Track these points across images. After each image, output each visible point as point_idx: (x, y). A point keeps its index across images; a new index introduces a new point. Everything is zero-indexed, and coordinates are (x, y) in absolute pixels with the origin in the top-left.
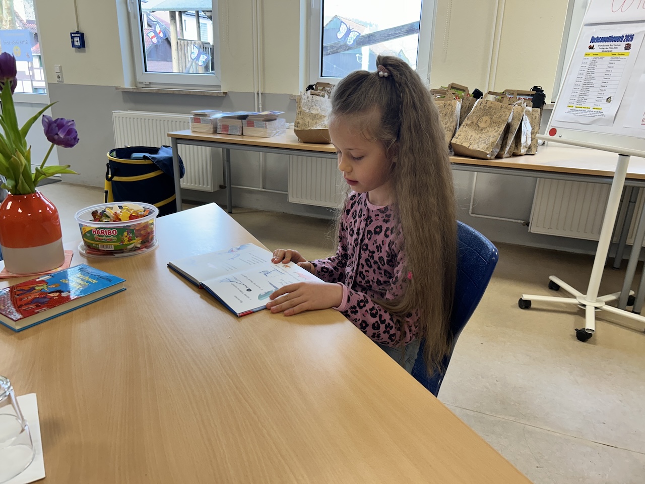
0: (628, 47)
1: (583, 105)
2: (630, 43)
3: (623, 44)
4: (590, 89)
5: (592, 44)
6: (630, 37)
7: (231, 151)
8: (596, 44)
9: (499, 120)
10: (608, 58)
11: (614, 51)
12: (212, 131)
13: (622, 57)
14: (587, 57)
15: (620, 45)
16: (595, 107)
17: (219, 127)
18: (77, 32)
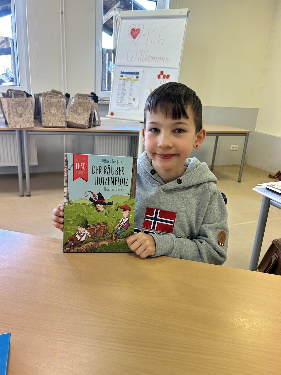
0: (137, 77)
1: (124, 102)
2: (138, 75)
3: (135, 76)
4: (125, 95)
5: (122, 75)
6: (137, 73)
8: (124, 75)
9: (88, 109)
10: (130, 81)
11: (132, 78)
13: (136, 81)
14: (120, 80)
15: (134, 76)
16: (129, 103)
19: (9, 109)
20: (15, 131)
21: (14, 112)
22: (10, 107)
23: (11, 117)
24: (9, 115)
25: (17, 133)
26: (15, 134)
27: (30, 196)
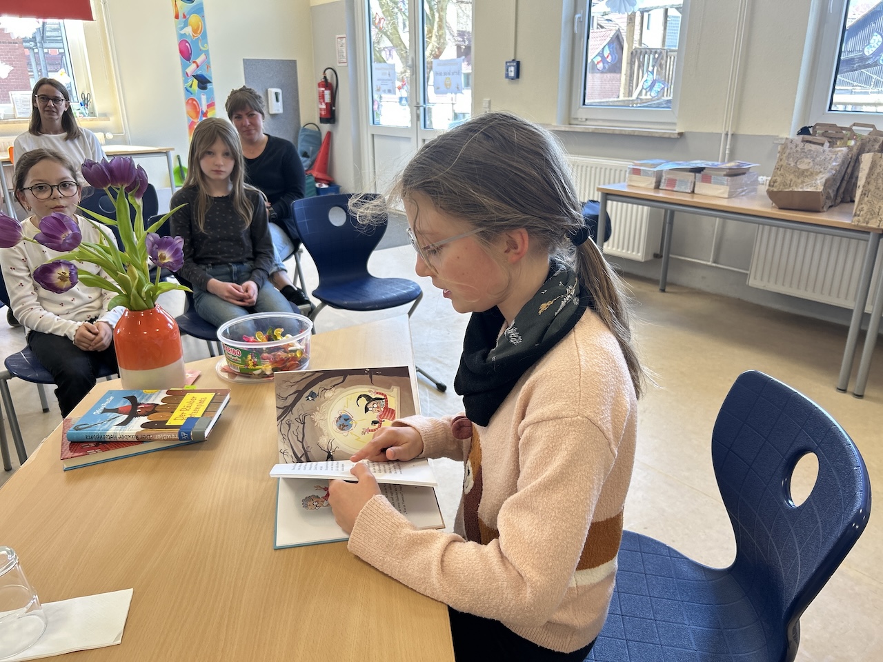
7: (676, 213)
12: (653, 186)
17: (663, 181)
18: (513, 60)
19: (869, 180)
20: (868, 233)
21: (879, 189)
22: (874, 177)
23: (866, 199)
24: (863, 194)
25: (871, 237)
26: (867, 241)
27: (860, 396)
